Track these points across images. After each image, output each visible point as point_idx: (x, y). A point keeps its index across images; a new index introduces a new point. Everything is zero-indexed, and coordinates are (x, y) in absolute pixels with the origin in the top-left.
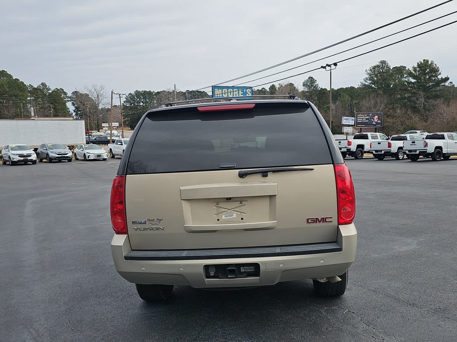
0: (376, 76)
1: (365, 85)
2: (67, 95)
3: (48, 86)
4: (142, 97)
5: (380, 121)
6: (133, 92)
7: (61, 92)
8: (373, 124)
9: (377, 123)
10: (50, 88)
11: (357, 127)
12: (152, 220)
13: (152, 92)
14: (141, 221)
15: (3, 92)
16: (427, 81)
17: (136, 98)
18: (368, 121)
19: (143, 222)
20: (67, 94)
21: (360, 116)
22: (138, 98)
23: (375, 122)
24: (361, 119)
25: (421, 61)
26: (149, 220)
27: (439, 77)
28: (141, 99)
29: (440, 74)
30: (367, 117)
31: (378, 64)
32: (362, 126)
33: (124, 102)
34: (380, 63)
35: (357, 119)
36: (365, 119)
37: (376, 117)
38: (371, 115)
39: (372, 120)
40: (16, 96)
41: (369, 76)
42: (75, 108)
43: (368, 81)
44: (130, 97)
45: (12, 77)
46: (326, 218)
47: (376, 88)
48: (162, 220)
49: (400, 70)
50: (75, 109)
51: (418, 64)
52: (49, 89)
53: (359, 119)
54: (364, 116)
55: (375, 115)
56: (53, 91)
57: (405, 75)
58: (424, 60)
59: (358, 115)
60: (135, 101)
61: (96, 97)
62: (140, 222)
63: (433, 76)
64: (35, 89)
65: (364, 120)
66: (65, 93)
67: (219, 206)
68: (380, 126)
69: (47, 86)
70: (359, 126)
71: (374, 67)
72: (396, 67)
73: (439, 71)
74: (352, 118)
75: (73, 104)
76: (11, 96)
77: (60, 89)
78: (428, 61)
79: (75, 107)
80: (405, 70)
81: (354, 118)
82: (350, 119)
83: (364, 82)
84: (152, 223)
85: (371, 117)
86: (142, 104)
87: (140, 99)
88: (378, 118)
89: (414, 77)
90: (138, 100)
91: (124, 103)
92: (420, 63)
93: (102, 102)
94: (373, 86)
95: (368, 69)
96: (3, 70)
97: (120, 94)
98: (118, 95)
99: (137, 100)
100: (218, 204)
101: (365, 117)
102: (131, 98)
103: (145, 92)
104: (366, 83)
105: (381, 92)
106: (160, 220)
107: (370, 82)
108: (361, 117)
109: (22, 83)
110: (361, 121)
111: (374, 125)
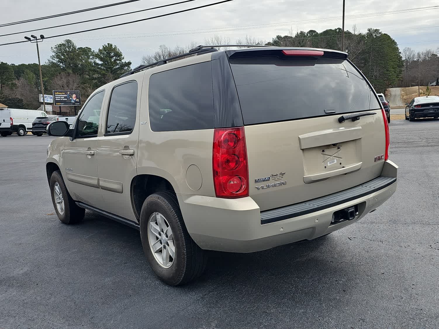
0: (63, 55)
1: (53, 63)
5: (78, 100)
8: (71, 103)
9: (76, 102)
11: (56, 105)
12: (275, 176)
14: (265, 178)
16: (113, 64)
18: (66, 99)
19: (266, 179)
21: (58, 94)
23: (74, 101)
24: (60, 97)
25: (106, 45)
26: (273, 176)
27: (123, 61)
29: (123, 58)
30: (65, 95)
31: (63, 42)
32: (61, 104)
34: (65, 42)
35: (55, 97)
36: (64, 97)
37: (74, 96)
38: (69, 94)
39: (71, 98)
41: (55, 54)
43: (55, 59)
46: (382, 156)
47: (65, 66)
48: (284, 174)
49: (86, 51)
51: (103, 47)
53: (57, 97)
54: (62, 94)
55: (73, 94)
57: (91, 56)
58: (108, 44)
59: (56, 93)
62: (264, 180)
63: (117, 60)
65: (62, 98)
67: (324, 153)
68: (79, 105)
70: (58, 104)
71: (61, 45)
72: (82, 48)
73: (122, 56)
74: (49, 96)
78: (111, 45)
80: (90, 51)
81: (52, 96)
82: (48, 97)
83: (51, 60)
84: (275, 178)
85: (69, 95)
88: (76, 97)
89: (101, 59)
92: (105, 46)
94: (61, 64)
95: (54, 46)
100: (323, 151)
101: (63, 96)
104: (54, 61)
105: (71, 71)
106: (283, 174)
107: (58, 60)
108: (59, 96)
110: (59, 99)
111: (74, 104)
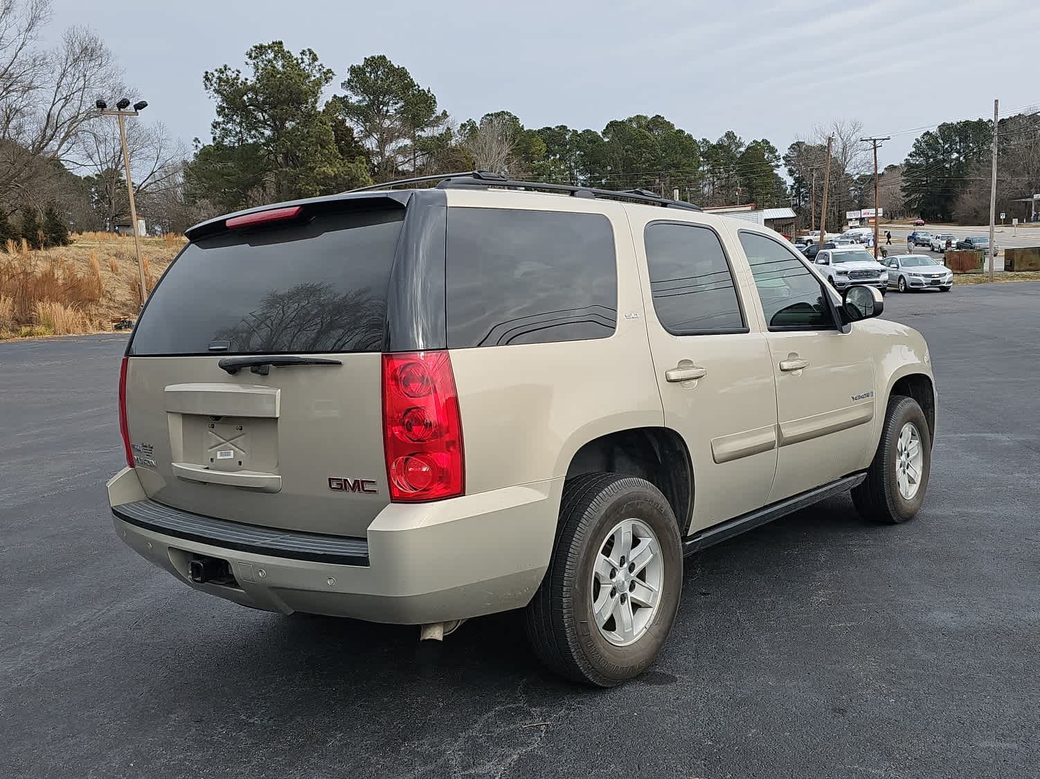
2: (777, 154)
3: (738, 139)
4: (957, 139)
6: (934, 130)
7: (763, 148)
10: (743, 141)
13: (986, 121)
15: (655, 160)
17: (941, 141)
20: (777, 150)
22: (945, 143)
28: (956, 144)
33: (910, 155)
40: (676, 166)
42: (794, 182)
44: (925, 142)
45: (672, 126)
46: (363, 482)
50: (794, 184)
52: (740, 145)
56: (749, 148)
60: (937, 151)
61: (840, 150)
62: (137, 448)
64: (714, 147)
66: (772, 150)
69: (736, 137)
75: (791, 173)
76: (669, 167)
77: (763, 140)
79: (795, 179)
86: (955, 155)
87: (953, 142)
90: (946, 146)
91: (909, 158)
93: (853, 160)
96: (657, 116)
97: (875, 141)
98: (872, 142)
99: (943, 147)
100: (212, 426)
102: (927, 145)
103: (967, 123)
109: (690, 137)
